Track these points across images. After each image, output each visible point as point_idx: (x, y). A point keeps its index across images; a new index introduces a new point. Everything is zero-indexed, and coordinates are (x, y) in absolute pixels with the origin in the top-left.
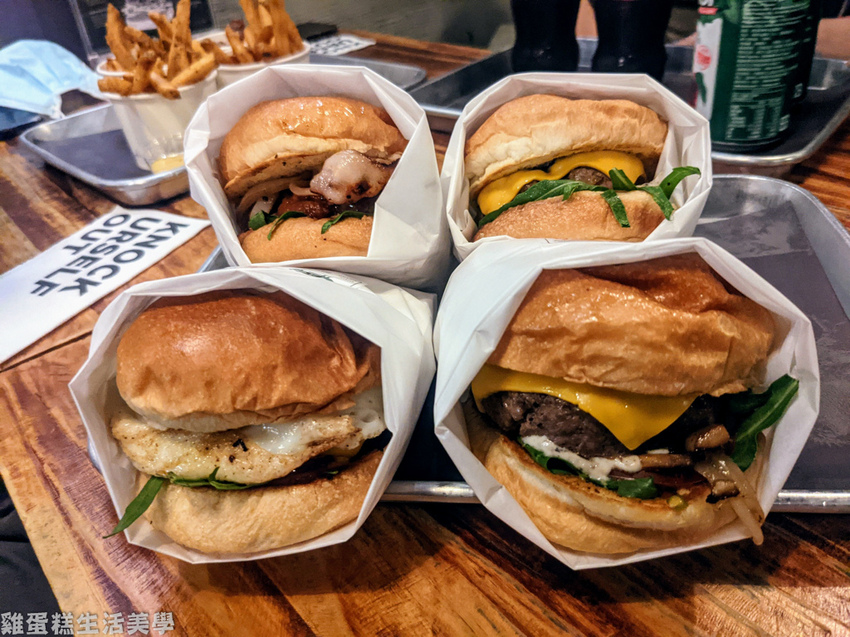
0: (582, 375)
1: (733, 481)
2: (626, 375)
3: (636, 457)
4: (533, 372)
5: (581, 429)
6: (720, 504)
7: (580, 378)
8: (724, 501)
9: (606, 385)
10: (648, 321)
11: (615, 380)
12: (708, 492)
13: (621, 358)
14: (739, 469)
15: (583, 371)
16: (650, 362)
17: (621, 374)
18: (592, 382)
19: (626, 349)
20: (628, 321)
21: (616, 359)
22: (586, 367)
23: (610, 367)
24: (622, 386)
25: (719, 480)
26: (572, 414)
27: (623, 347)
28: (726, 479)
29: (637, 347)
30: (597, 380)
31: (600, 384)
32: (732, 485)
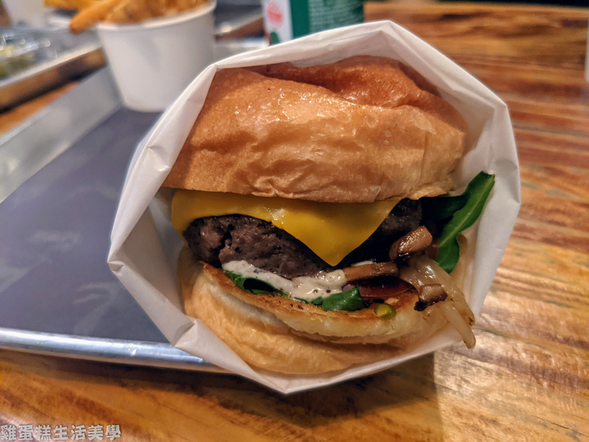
0: (271, 187)
1: (440, 285)
2: (316, 182)
3: (340, 272)
4: (219, 190)
5: (280, 248)
6: (429, 311)
7: (268, 191)
8: (433, 307)
9: (297, 196)
10: (335, 117)
11: (305, 188)
12: (415, 300)
13: (308, 161)
14: (445, 273)
15: (271, 182)
16: (341, 163)
17: (312, 180)
18: (281, 194)
19: (313, 151)
20: (312, 118)
21: (303, 163)
22: (273, 178)
23: (298, 175)
24: (314, 195)
25: (426, 285)
26: (268, 233)
27: (310, 149)
28: (432, 283)
29: (325, 147)
30: (286, 191)
31: (291, 196)
32: (438, 289)
